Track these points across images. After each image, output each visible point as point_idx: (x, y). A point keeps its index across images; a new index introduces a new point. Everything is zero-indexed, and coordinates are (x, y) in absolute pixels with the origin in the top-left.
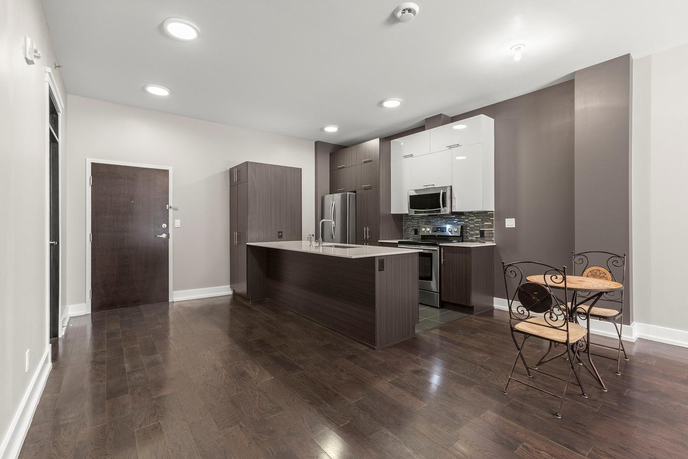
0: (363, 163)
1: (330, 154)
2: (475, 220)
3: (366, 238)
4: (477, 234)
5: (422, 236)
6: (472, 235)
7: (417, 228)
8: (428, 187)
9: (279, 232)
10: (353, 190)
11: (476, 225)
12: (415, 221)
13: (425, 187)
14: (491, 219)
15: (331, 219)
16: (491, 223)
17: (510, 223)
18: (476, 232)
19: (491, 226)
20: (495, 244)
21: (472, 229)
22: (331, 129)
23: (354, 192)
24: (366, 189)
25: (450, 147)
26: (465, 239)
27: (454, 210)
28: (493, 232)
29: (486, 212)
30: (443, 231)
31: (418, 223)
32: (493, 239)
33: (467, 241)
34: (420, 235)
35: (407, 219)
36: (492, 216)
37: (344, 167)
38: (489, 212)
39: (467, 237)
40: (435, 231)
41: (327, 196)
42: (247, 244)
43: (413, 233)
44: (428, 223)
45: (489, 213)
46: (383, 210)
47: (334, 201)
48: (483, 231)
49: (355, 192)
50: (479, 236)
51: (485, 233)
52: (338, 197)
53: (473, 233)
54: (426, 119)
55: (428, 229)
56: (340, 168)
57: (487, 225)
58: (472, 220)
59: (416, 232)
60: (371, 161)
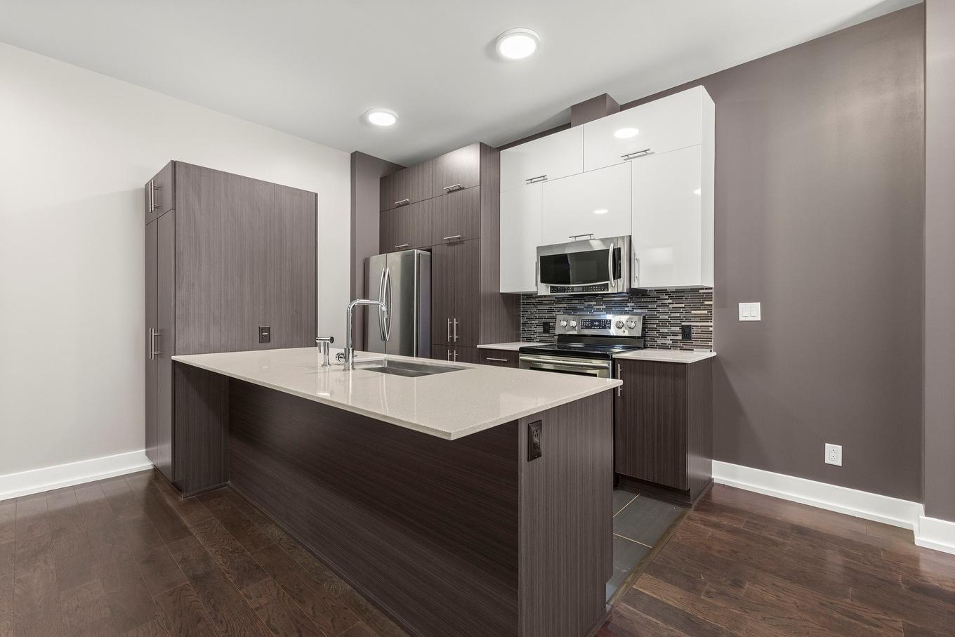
0: (446, 192)
1: (381, 179)
2: (671, 306)
3: (452, 339)
4: (675, 334)
5: (559, 335)
6: (664, 336)
7: (548, 320)
8: (578, 239)
9: (262, 330)
10: (427, 245)
11: (673, 315)
12: (544, 307)
13: (573, 240)
14: (706, 303)
15: (382, 300)
16: (706, 312)
17: (750, 312)
18: (673, 329)
19: (707, 318)
20: (714, 354)
21: (664, 323)
22: (383, 119)
23: (427, 250)
24: (451, 243)
25: (628, 157)
26: (648, 344)
27: (635, 285)
28: (711, 329)
29: (695, 291)
30: (604, 327)
31: (550, 310)
32: (711, 344)
33: (652, 347)
34: (557, 333)
35: (528, 304)
36: (708, 296)
37: (407, 203)
38: (701, 289)
39: (653, 339)
40: (587, 327)
41: (374, 257)
42: (174, 358)
43: (541, 329)
44: (571, 311)
45: (701, 291)
46: (485, 287)
47: (388, 267)
48: (689, 327)
49: (430, 250)
50: (680, 338)
51: (694, 330)
52: (395, 258)
53: (666, 331)
54: (573, 107)
55: (574, 323)
56: (400, 206)
57: (696, 316)
58: (664, 305)
59: (547, 328)
60: (463, 188)
